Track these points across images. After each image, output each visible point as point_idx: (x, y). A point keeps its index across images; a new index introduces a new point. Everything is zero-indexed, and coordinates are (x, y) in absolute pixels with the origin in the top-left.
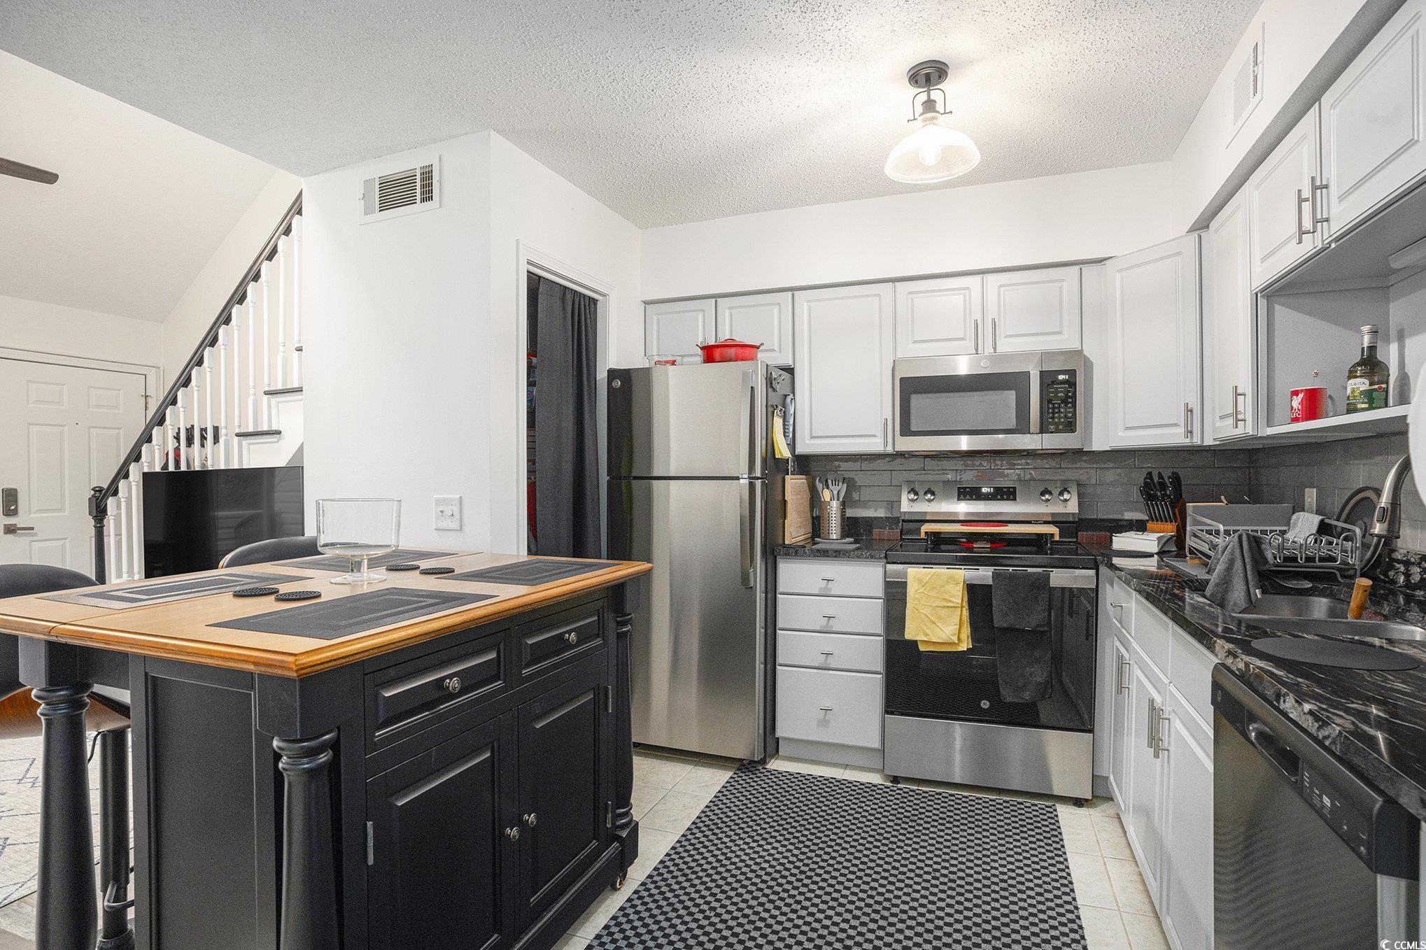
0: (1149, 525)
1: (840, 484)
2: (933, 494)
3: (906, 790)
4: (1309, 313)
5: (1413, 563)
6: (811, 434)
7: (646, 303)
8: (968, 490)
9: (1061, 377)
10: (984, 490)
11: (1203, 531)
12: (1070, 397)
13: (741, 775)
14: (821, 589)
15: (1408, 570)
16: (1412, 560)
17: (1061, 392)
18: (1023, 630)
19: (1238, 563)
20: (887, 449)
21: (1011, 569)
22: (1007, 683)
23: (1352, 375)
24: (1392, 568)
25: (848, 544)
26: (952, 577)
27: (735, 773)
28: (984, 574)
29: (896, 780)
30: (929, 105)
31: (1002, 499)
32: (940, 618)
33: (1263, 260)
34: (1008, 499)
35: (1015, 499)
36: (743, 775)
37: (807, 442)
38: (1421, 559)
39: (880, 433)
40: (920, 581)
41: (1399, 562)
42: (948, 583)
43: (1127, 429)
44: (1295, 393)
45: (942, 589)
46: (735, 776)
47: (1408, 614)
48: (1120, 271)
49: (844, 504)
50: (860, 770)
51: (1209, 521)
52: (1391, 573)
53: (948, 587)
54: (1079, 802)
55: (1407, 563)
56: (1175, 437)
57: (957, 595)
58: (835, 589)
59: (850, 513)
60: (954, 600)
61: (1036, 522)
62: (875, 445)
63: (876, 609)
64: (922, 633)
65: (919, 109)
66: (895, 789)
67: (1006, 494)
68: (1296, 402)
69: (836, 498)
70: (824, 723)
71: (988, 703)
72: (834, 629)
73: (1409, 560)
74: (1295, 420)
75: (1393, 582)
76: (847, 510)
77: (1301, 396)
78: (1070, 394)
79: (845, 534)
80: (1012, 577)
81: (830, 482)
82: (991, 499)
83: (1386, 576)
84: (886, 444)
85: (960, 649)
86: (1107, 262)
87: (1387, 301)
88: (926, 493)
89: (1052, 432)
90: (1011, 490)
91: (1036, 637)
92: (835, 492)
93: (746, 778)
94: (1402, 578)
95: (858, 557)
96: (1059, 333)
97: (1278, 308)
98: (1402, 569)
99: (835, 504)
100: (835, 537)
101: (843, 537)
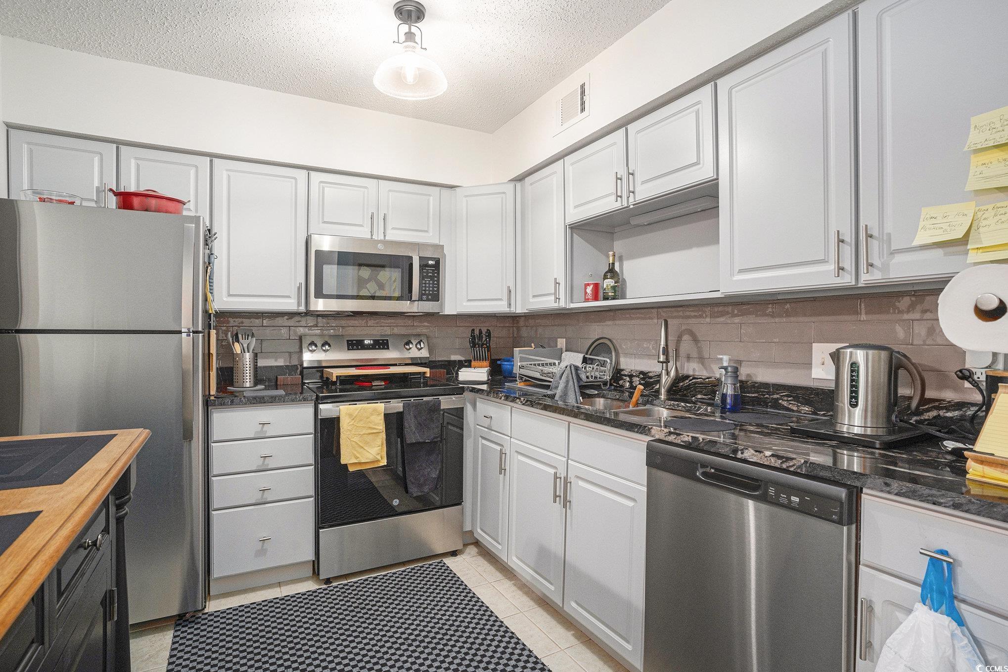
0: (473, 363)
1: (250, 338)
2: (330, 346)
3: (341, 586)
4: (587, 241)
5: (635, 376)
6: (229, 291)
7: (9, 126)
8: (354, 342)
9: (431, 262)
10: (366, 342)
11: (531, 364)
12: (436, 277)
13: (184, 629)
14: (257, 432)
15: (631, 380)
16: (634, 374)
17: (430, 273)
18: (425, 442)
19: (571, 383)
20: (300, 308)
21: (412, 399)
22: (412, 483)
23: (605, 277)
24: (622, 379)
25: (261, 391)
26: (375, 410)
27: (176, 631)
28: (397, 405)
29: (328, 581)
30: (410, 36)
31: (379, 348)
32: (367, 443)
33: (576, 207)
34: (383, 348)
35: (388, 348)
36: (186, 629)
37: (225, 299)
38: (639, 373)
39: (294, 293)
40: (350, 415)
41: (625, 375)
42: (372, 414)
43: (469, 300)
44: (588, 285)
45: (369, 420)
46: (179, 633)
47: (655, 401)
48: (466, 196)
49: (256, 356)
50: (293, 583)
51: (543, 359)
52: (621, 382)
53: (373, 418)
54: (454, 554)
55: (631, 376)
56: (500, 307)
57: (380, 424)
58: (270, 431)
59: (261, 363)
60: (376, 427)
61: (400, 365)
62: (290, 304)
63: (308, 444)
64: (353, 457)
65: (402, 38)
66: (332, 588)
67: (381, 344)
68: (589, 290)
69: (246, 350)
70: (261, 552)
71: (398, 501)
72: (270, 467)
73: (632, 375)
74: (587, 300)
75: (622, 386)
76: (259, 361)
77: (592, 286)
78: (436, 275)
79: (257, 381)
80: (417, 406)
81: (240, 336)
82: (371, 349)
83: (619, 384)
84: (299, 304)
85: (382, 464)
86: (456, 189)
87: (613, 240)
88: (323, 345)
89: (424, 301)
90: (385, 341)
91: (431, 447)
92: (245, 346)
93: (192, 630)
94: (628, 384)
95: (293, 401)
96: (427, 231)
97: (575, 236)
98: (628, 379)
99: (248, 356)
100: (248, 385)
101: (256, 384)
